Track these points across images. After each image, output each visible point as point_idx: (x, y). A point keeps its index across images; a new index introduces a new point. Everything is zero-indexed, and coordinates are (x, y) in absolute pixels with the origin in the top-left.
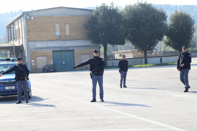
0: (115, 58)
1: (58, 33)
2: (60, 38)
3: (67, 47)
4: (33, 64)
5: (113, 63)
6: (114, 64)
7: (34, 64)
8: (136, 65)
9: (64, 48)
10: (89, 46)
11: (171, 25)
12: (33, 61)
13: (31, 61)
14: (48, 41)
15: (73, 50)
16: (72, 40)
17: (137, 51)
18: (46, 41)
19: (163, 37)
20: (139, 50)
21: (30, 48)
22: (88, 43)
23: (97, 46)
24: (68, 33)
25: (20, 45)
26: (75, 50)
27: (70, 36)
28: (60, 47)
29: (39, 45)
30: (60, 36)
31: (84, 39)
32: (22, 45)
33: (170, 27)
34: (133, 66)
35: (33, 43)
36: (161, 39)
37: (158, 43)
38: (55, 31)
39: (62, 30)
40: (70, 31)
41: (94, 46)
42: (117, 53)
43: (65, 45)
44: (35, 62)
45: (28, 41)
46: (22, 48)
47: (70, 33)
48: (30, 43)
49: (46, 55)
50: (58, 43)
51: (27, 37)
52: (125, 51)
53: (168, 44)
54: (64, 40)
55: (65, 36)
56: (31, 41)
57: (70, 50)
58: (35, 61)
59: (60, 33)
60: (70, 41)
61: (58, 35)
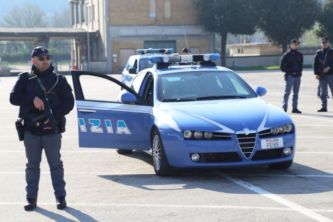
0: (231, 56)
1: (153, 15)
2: (156, 23)
3: (166, 36)
4: (115, 60)
5: (234, 62)
6: (236, 64)
7: (117, 60)
8: (270, 66)
9: (162, 36)
10: (199, 35)
11: (327, 5)
12: (115, 55)
13: (112, 56)
14: (138, 25)
15: (175, 41)
16: (173, 25)
17: (272, 44)
18: (134, 25)
19: (312, 23)
20: (274, 44)
21: (111, 35)
22: (198, 31)
23: (210, 35)
24: (168, 14)
25: (95, 31)
26: (178, 41)
27: (170, 19)
28: (155, 36)
29: (125, 31)
30: (156, 19)
31: (191, 25)
32: (98, 32)
33: (325, 8)
34: (265, 68)
35: (116, 28)
36: (309, 27)
37: (304, 33)
38: (148, 11)
39: (160, 9)
40: (172, 11)
41: (207, 36)
42: (233, 47)
43: (163, 33)
44: (118, 58)
45: (109, 24)
46: (97, 35)
47: (171, 15)
48: (111, 28)
49: (134, 47)
50: (153, 29)
51: (108, 19)
53: (320, 34)
54: (162, 26)
55: (164, 19)
56: (113, 25)
57: (170, 42)
58: (118, 55)
59: (156, 13)
60: (171, 27)
61: (153, 17)
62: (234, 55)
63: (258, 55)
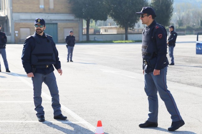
0: (101, 33)
1: (42, 6)
2: (44, 11)
3: (51, 20)
4: (17, 35)
5: (95, 37)
6: (96, 39)
7: (18, 35)
8: (117, 41)
9: (48, 20)
10: (72, 20)
11: (152, 4)
12: (16, 32)
13: (14, 32)
14: (32, 13)
15: (57, 24)
16: (55, 13)
17: (119, 27)
18: (29, 13)
20: (120, 27)
21: (14, 19)
22: (72, 17)
23: (80, 20)
24: (52, 6)
25: (5, 16)
26: (59, 23)
27: (54, 9)
29: (23, 16)
30: (44, 9)
31: (67, 13)
32: (7, 16)
33: (150, 5)
34: (113, 42)
35: (17, 14)
37: (139, 21)
38: (39, 4)
39: (47, 3)
40: (54, 4)
41: (77, 21)
42: (102, 28)
43: (49, 18)
44: (19, 33)
45: (12, 12)
46: (6, 18)
47: (54, 7)
48: (14, 15)
49: (30, 27)
50: (42, 15)
51: (11, 8)
52: (110, 27)
54: (48, 13)
55: (49, 9)
56: (15, 12)
57: (54, 24)
58: (18, 32)
59: (44, 5)
60: (54, 14)
61: (42, 8)
62: (103, 33)
63: (116, 33)
